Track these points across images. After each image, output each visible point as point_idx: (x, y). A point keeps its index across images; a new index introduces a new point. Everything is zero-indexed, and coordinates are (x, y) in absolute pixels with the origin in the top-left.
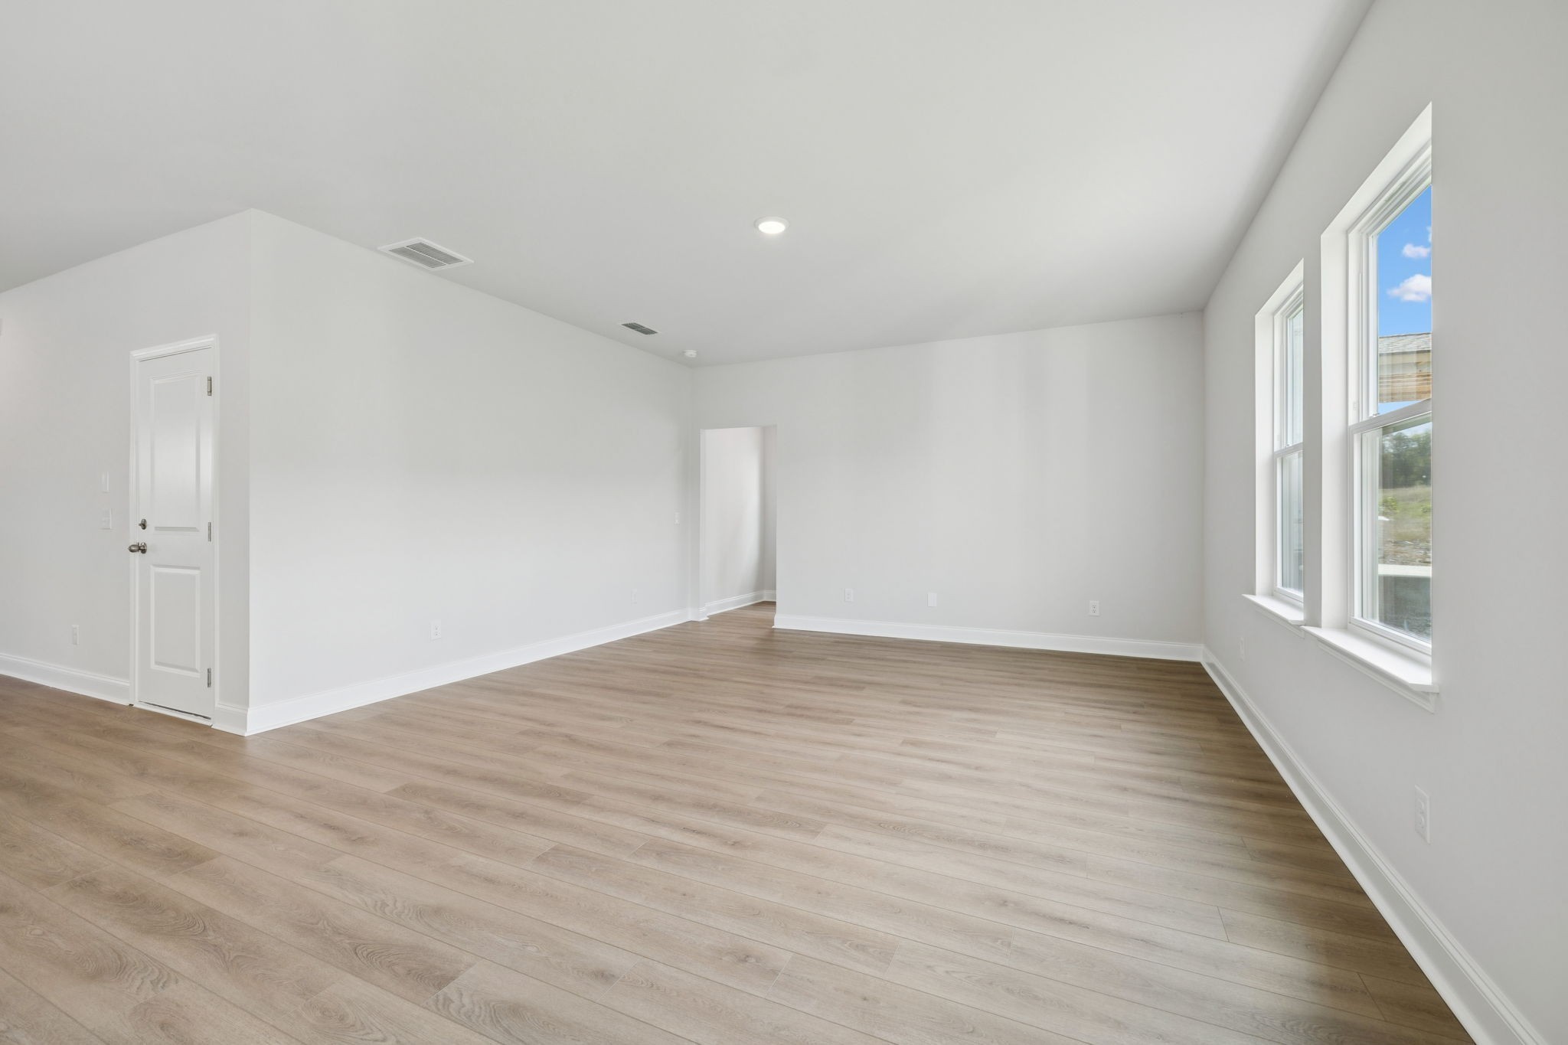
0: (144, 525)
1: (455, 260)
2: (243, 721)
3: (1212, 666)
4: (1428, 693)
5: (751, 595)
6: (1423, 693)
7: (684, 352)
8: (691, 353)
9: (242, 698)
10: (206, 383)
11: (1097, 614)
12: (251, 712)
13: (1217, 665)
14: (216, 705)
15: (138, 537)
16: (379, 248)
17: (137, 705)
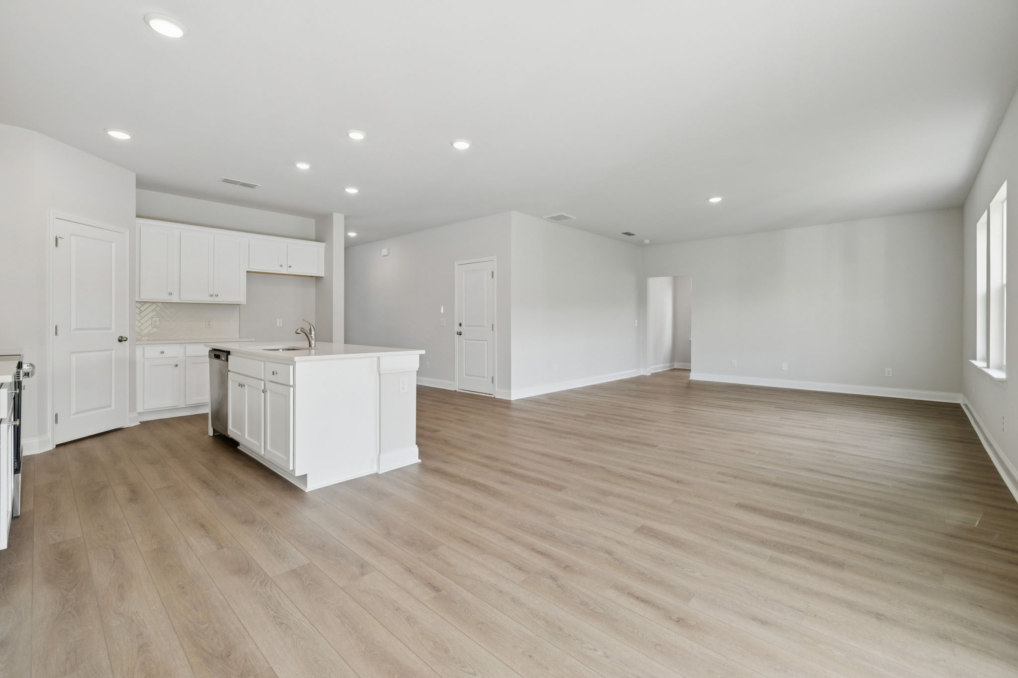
0: (460, 325)
1: (569, 218)
2: (510, 395)
3: (966, 405)
4: (1003, 381)
5: (668, 364)
6: (1001, 381)
7: (643, 241)
8: (647, 241)
9: (508, 386)
10: (491, 273)
11: (891, 375)
12: (512, 392)
13: (968, 405)
14: (496, 390)
15: (457, 329)
16: (543, 217)
17: (458, 390)
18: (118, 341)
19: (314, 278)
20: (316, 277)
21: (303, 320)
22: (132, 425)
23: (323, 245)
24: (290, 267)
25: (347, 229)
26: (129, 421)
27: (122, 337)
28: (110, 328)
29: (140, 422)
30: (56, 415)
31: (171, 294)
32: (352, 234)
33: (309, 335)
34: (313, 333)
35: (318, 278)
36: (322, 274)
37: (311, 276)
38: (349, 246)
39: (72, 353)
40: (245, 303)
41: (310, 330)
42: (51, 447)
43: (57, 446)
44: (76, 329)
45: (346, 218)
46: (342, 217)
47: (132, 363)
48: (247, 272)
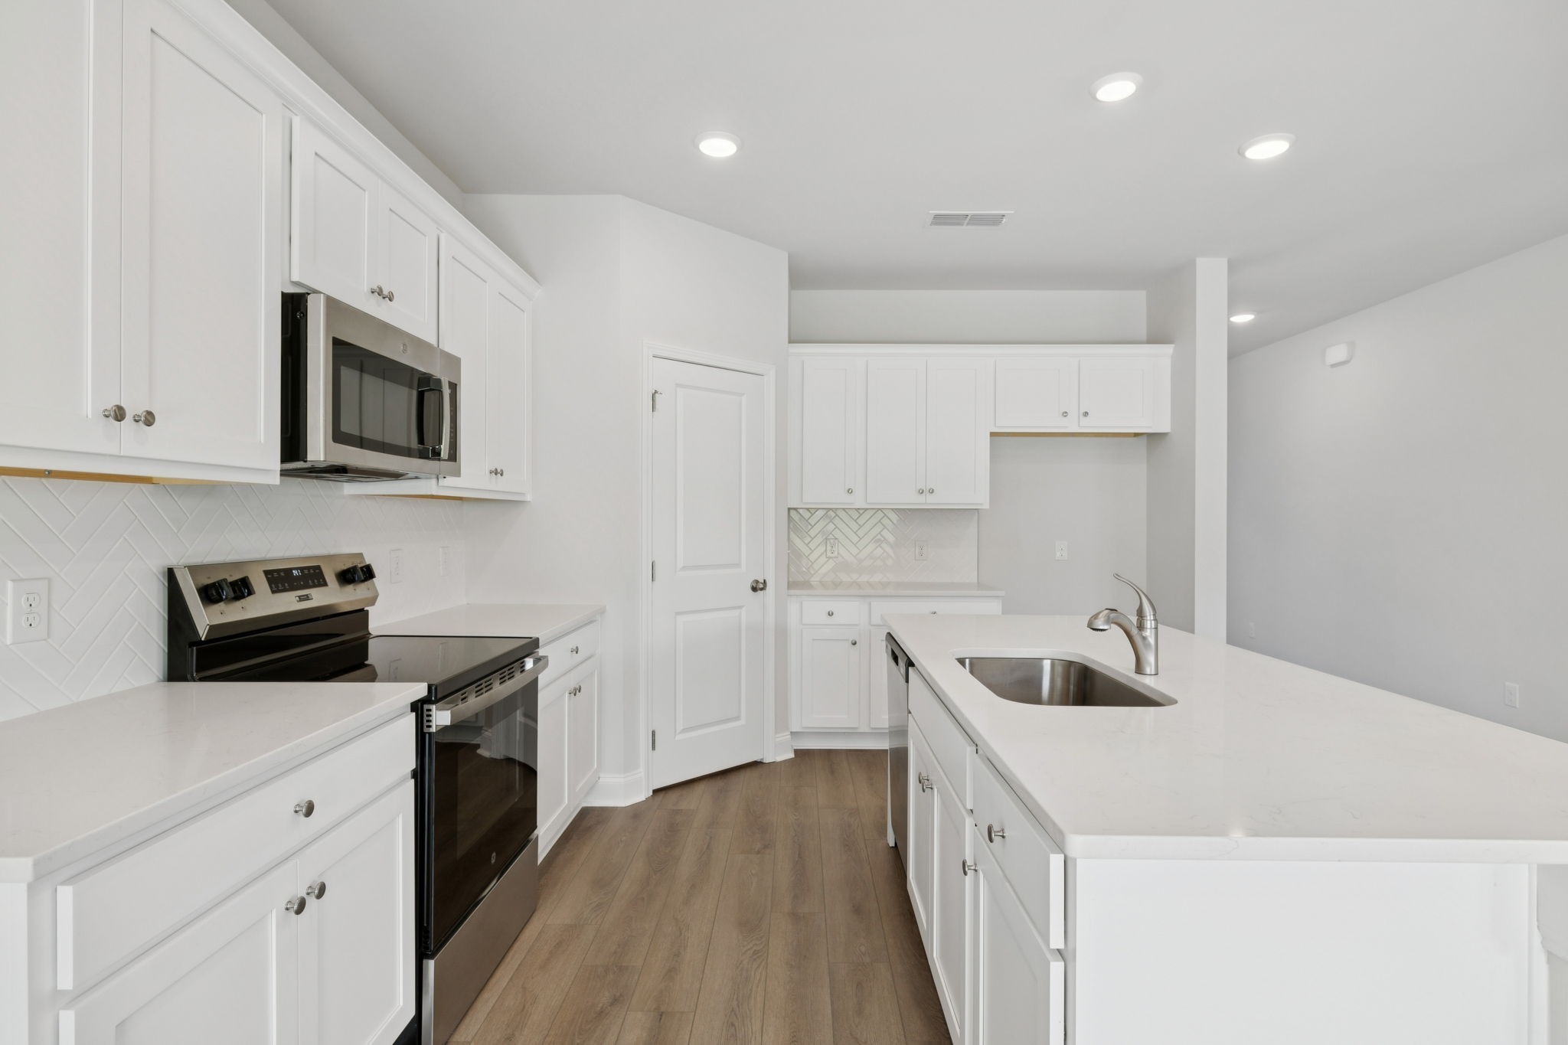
18: (750, 589)
19: (1145, 437)
20: (1150, 436)
21: (1117, 576)
22: (779, 759)
23: (1168, 350)
24: (1086, 414)
25: (1235, 303)
26: (778, 752)
27: (757, 582)
28: (738, 565)
29: (797, 752)
30: (653, 734)
31: (850, 491)
32: (1243, 319)
33: (1134, 631)
34: (1149, 623)
35: (1153, 439)
36: (1164, 427)
37: (1136, 435)
38: (1239, 347)
39: (678, 614)
40: (986, 506)
41: (1140, 613)
42: (642, 795)
43: (655, 792)
44: (685, 568)
45: (1232, 267)
46: (1222, 264)
47: (782, 633)
48: (993, 434)
